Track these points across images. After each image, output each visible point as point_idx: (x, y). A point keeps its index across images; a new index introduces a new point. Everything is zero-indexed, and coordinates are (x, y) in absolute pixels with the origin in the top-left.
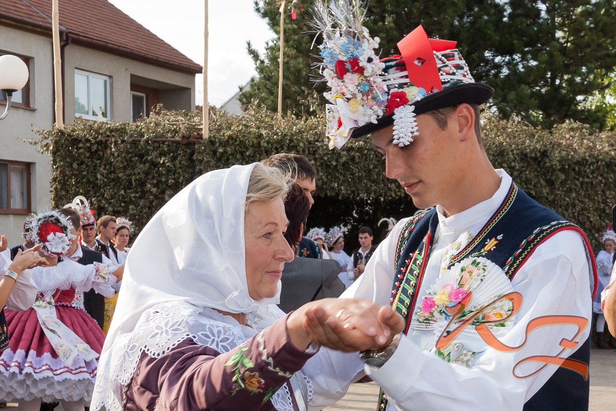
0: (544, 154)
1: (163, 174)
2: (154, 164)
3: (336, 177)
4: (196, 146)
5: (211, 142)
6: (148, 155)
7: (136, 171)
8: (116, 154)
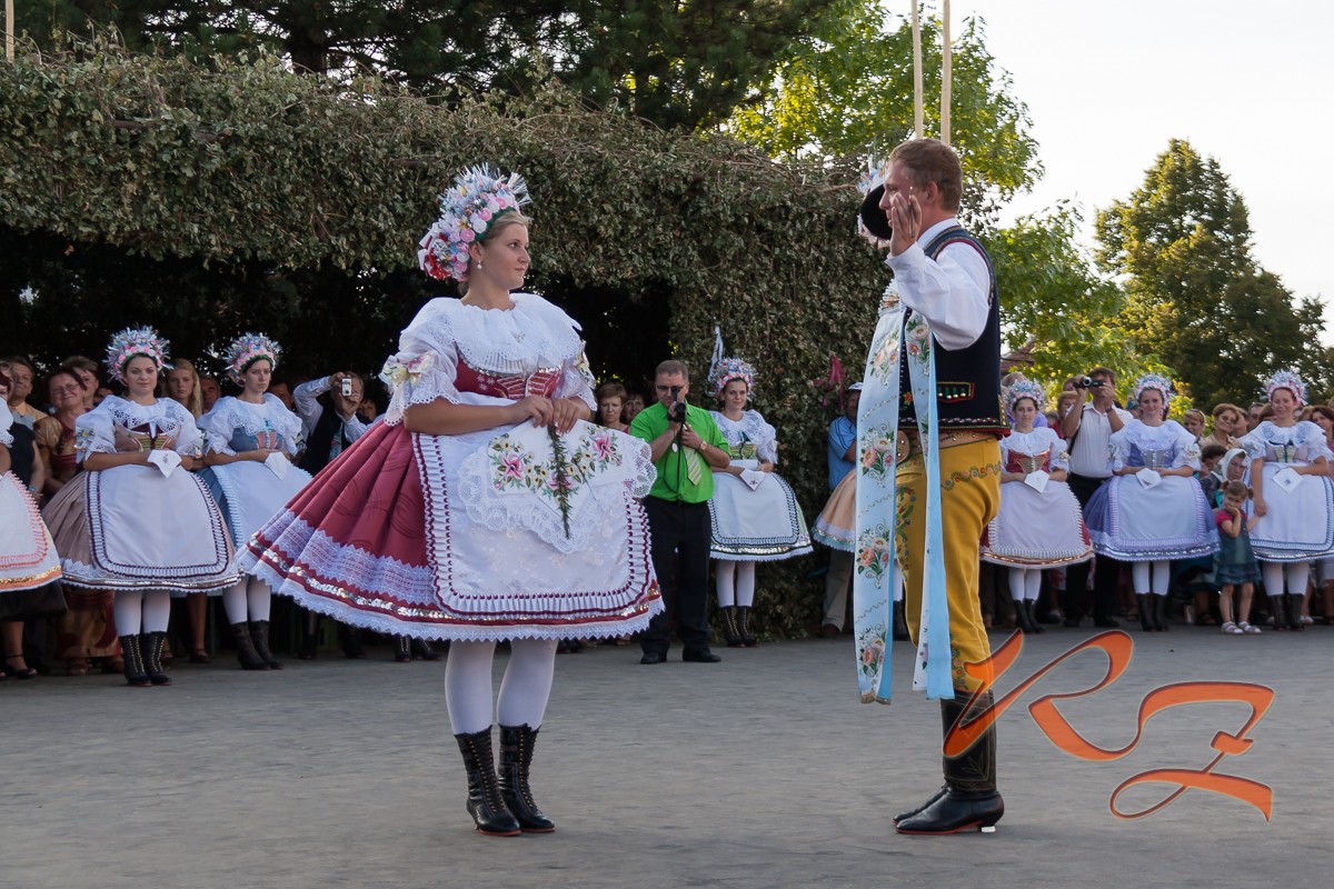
0: (695, 187)
3: (196, 210)
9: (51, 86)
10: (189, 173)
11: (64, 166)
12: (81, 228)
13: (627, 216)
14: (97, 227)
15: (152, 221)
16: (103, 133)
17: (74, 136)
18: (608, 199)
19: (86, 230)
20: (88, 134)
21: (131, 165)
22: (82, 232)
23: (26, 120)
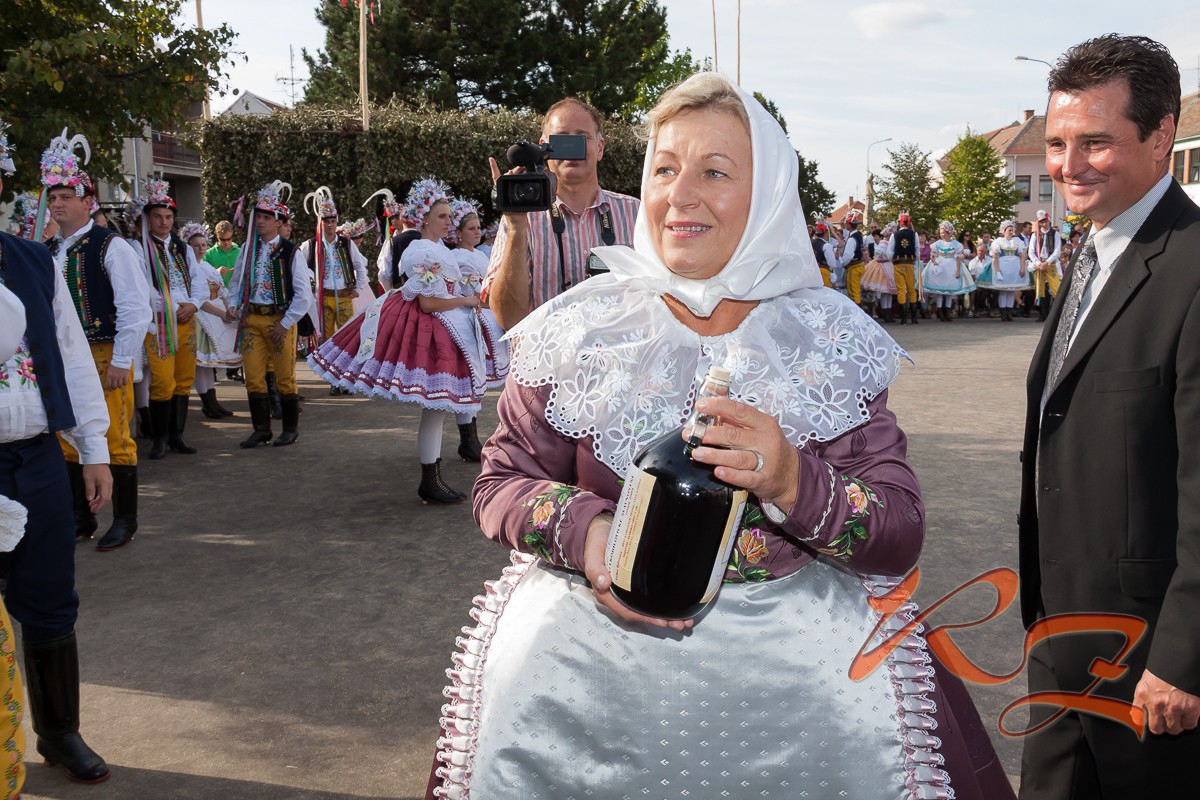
1: (323, 168)
2: (312, 158)
4: (358, 139)
5: (372, 134)
6: (305, 148)
7: (295, 164)
8: (273, 147)
9: (439, 128)
10: (482, 157)
11: (441, 158)
13: (629, 163)
14: (452, 179)
15: (470, 176)
16: (455, 145)
17: (445, 146)
18: (621, 158)
20: (449, 145)
21: (463, 156)
23: (430, 142)
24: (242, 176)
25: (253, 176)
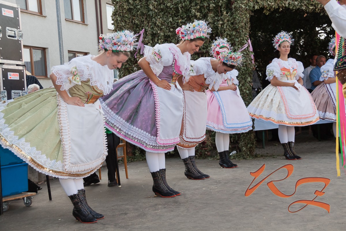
12: (310, 7)
14: (315, 6)
19: (311, 8)
22: (310, 8)
24: (143, 14)
25: (150, 13)
